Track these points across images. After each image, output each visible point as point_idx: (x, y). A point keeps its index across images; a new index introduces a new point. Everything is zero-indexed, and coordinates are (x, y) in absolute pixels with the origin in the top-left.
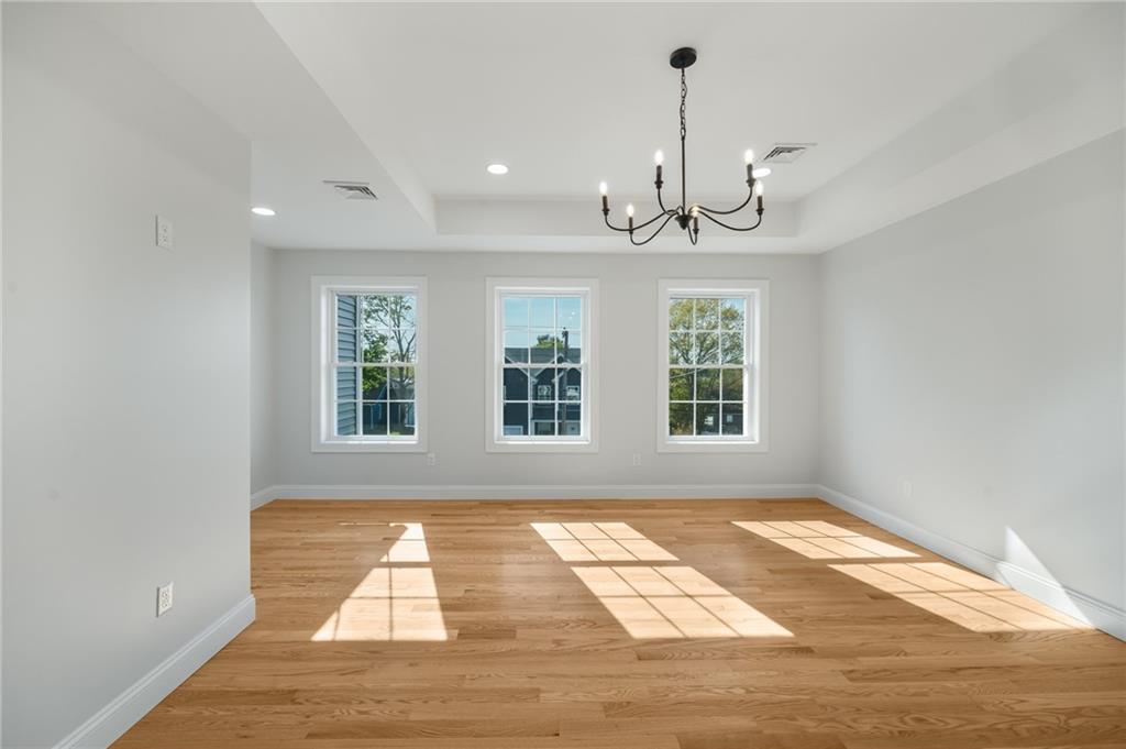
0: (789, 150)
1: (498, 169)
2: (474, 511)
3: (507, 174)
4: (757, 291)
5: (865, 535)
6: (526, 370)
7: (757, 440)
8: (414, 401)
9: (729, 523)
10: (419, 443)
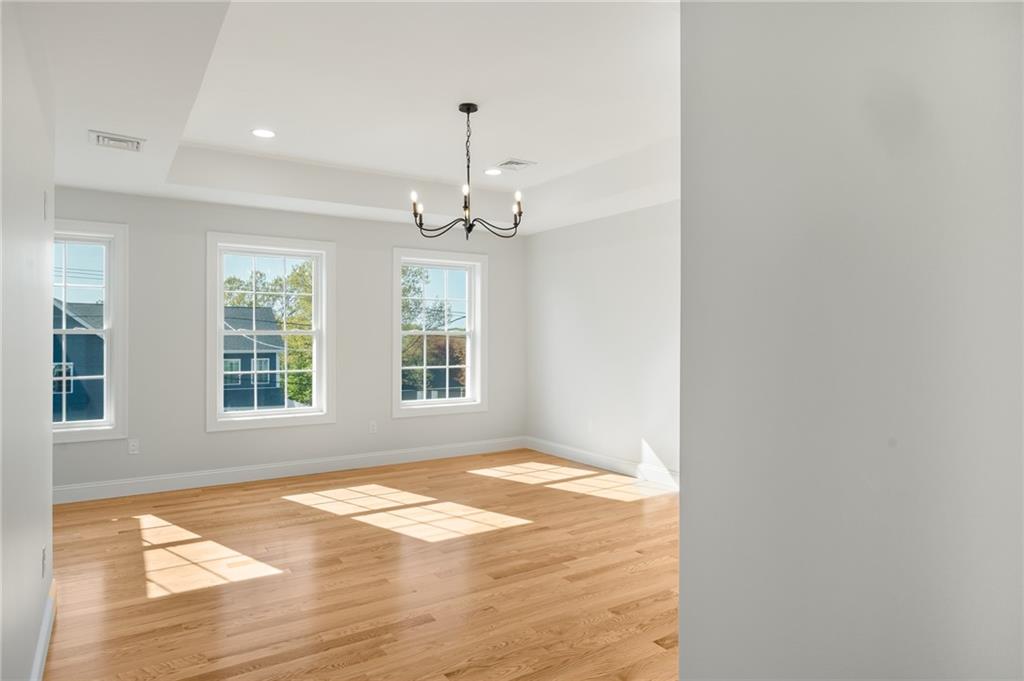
0: (517, 163)
1: (264, 133)
2: (201, 498)
3: (272, 138)
4: (478, 264)
5: (563, 466)
6: (252, 337)
7: (479, 401)
8: (104, 377)
9: (465, 472)
10: (114, 429)
